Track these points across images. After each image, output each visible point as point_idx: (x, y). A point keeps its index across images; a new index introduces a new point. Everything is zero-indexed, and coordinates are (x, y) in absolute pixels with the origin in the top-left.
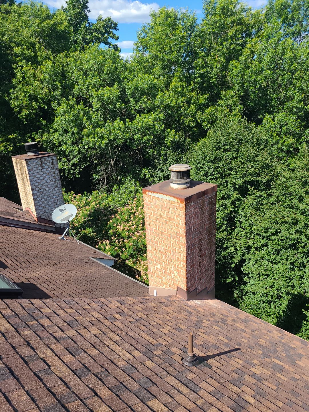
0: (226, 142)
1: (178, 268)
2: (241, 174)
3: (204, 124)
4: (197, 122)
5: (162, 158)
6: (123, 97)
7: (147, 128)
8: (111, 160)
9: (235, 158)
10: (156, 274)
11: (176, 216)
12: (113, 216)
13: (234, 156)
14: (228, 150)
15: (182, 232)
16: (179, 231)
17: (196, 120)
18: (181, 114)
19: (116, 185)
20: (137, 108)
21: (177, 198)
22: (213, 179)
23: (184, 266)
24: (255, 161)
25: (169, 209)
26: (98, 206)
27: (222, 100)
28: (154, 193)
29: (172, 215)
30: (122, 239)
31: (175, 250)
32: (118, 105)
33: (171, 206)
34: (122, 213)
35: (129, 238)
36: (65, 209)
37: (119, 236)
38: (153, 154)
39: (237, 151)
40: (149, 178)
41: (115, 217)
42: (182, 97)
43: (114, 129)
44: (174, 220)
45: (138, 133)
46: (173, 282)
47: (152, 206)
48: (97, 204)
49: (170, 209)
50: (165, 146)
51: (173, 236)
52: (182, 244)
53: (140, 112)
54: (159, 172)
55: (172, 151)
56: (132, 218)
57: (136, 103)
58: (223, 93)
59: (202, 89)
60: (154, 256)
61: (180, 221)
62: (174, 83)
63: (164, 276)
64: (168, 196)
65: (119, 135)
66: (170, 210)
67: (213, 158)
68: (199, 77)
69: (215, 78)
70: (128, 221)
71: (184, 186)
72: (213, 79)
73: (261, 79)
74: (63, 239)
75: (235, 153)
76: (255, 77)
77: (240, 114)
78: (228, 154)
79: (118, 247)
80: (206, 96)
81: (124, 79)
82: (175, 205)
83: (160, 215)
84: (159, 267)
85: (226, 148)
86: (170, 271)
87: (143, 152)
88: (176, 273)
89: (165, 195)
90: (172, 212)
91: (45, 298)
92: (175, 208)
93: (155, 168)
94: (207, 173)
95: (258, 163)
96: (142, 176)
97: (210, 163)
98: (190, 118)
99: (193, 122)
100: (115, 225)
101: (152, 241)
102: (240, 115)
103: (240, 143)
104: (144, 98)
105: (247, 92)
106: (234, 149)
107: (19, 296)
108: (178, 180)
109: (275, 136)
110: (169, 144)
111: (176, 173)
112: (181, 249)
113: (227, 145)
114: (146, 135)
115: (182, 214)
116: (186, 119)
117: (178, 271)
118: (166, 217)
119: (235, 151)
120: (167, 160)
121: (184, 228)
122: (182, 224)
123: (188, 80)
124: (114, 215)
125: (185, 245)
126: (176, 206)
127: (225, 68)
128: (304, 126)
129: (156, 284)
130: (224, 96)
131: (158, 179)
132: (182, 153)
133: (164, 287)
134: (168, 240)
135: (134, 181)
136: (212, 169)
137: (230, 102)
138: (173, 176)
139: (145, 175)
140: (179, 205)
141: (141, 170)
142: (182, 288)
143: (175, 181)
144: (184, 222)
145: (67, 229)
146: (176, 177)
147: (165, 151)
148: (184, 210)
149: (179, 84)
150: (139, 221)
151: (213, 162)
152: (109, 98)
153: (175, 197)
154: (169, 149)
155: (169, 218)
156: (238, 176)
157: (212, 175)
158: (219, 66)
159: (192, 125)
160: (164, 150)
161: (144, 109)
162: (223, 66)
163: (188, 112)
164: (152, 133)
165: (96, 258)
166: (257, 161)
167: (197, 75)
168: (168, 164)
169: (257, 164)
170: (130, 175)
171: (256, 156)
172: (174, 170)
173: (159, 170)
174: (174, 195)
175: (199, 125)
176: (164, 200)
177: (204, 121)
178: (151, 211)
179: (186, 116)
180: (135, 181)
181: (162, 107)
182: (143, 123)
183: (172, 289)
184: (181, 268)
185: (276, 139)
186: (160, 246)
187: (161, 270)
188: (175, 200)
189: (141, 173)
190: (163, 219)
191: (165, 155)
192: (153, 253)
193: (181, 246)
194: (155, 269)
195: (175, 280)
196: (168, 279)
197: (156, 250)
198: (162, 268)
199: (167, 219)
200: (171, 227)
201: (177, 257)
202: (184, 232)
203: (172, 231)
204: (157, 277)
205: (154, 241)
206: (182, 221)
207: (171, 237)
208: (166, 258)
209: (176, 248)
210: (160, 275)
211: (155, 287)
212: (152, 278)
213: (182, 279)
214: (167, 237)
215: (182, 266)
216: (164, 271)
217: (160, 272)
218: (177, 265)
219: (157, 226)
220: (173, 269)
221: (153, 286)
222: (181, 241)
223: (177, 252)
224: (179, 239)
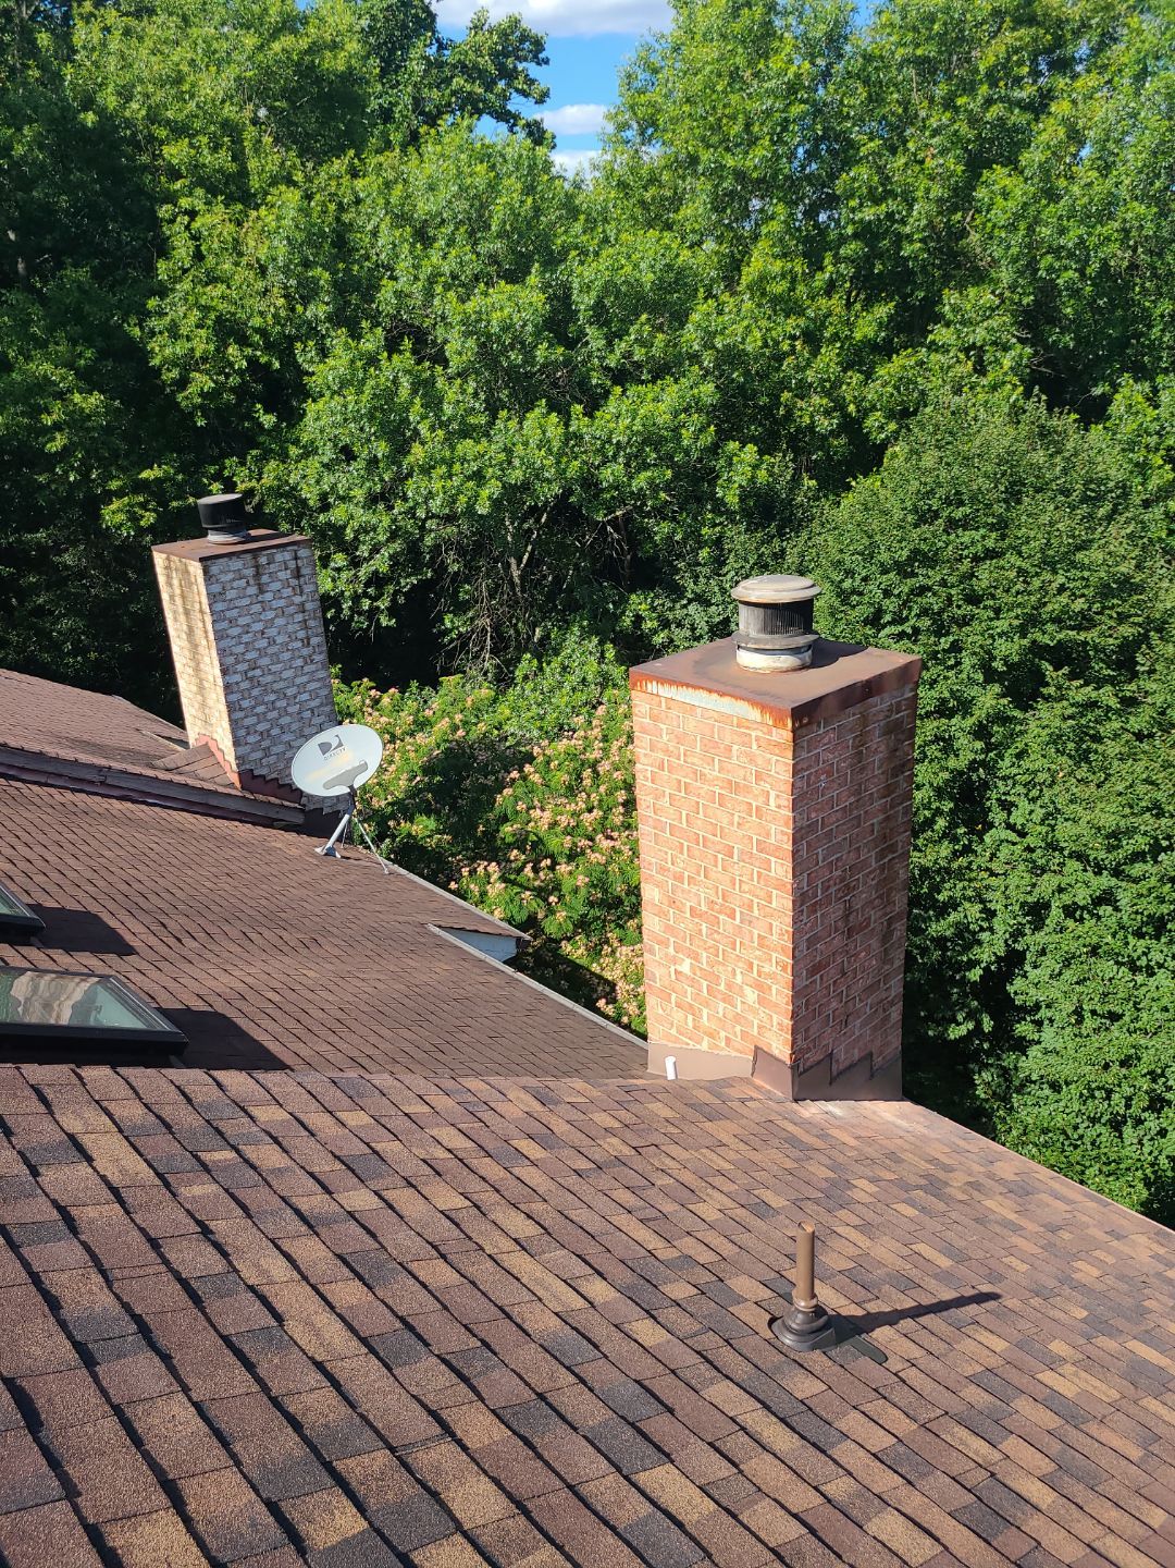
0: (958, 493)
1: (759, 975)
2: (1017, 617)
3: (873, 421)
4: (845, 415)
5: (704, 554)
6: (559, 322)
7: (652, 439)
8: (513, 561)
9: (991, 554)
10: (674, 996)
11: (758, 776)
12: (515, 774)
13: (990, 543)
14: (966, 524)
15: (779, 837)
16: (768, 835)
17: (840, 406)
18: (783, 385)
19: (529, 656)
20: (612, 361)
21: (763, 708)
22: (901, 636)
23: (784, 969)
24: (1073, 565)
25: (729, 749)
26: (461, 733)
27: (948, 325)
28: (674, 689)
29: (742, 772)
30: (549, 862)
31: (750, 908)
32: (541, 353)
33: (736, 739)
34: (548, 763)
35: (572, 856)
36: (340, 745)
37: (537, 849)
38: (670, 538)
39: (1002, 526)
40: (655, 632)
41: (524, 778)
42: (787, 316)
43: (526, 444)
44: (748, 790)
45: (615, 457)
46: (738, 1028)
47: (665, 738)
48: (455, 728)
49: (735, 747)
50: (719, 507)
51: (742, 852)
52: (780, 885)
53: (622, 376)
54: (692, 608)
55: (742, 527)
56: (587, 782)
57: (610, 344)
58: (950, 297)
59: (868, 286)
60: (668, 928)
61: (773, 794)
62: (759, 261)
63: (707, 1005)
64: (727, 700)
65: (543, 468)
66: (735, 753)
67: (905, 553)
68: (856, 236)
69: (921, 241)
70: (571, 791)
71: (788, 661)
72: (911, 242)
73: (1108, 239)
74: (330, 853)
75: (994, 535)
76: (1082, 230)
77: (1015, 380)
78: (966, 537)
79: (533, 889)
80: (883, 311)
81: (565, 251)
82: (754, 734)
83: (695, 772)
84: (685, 967)
85: (959, 514)
86: (729, 986)
87: (631, 530)
88: (751, 995)
89: (715, 696)
90: (743, 759)
91: (267, 1070)
92: (755, 746)
93: (676, 591)
94: (879, 613)
95: (1086, 574)
96: (627, 621)
97: (892, 575)
98: (816, 400)
99: (827, 413)
100: (521, 806)
101: (662, 870)
102: (1015, 386)
103: (1014, 495)
104: (642, 325)
105: (1047, 293)
106: (990, 520)
107: (173, 1058)
108: (768, 637)
109: (1160, 467)
110: (732, 499)
111: (761, 610)
112: (774, 905)
113: (961, 503)
114: (645, 466)
115: (780, 768)
116: (800, 404)
117: (759, 986)
118: (718, 778)
119: (992, 527)
120: (724, 563)
121: (786, 824)
122: (779, 807)
123: (814, 248)
124: (521, 770)
125: (789, 887)
126: (758, 739)
127: (961, 197)
129: (674, 1031)
130: (956, 309)
131: (688, 633)
132: (781, 534)
133: (705, 1046)
134: (724, 869)
135: (595, 640)
136: (899, 596)
137: (979, 335)
138: (747, 623)
139: (638, 619)
140: (770, 733)
141: (622, 601)
142: (776, 1053)
143: (756, 641)
144: (786, 800)
145: (347, 817)
146: (760, 625)
147: (718, 529)
148: (790, 754)
149: (777, 266)
150: (610, 793)
151: (903, 569)
152: (506, 328)
153: (753, 703)
154: (733, 521)
155: (730, 782)
156: (1002, 625)
157: (899, 620)
158: (937, 191)
159: (824, 424)
160: (715, 525)
161: (638, 366)
162: (955, 190)
163: (810, 376)
164: (667, 460)
165: (450, 929)
166: (1083, 567)
167: (850, 230)
168: (729, 577)
169: (1083, 578)
170: (582, 619)
171: (1079, 548)
172: (753, 599)
173: (690, 601)
174: (751, 696)
175: (851, 426)
176: (711, 714)
177: (873, 408)
178: (660, 755)
179: (803, 390)
180: (601, 643)
181: (708, 360)
182: (633, 419)
183: (734, 1054)
184: (772, 976)
185: (1161, 477)
186: (694, 889)
187: (693, 982)
188: (754, 714)
189: (623, 613)
190: (706, 787)
191: (718, 542)
192: (666, 914)
193: (775, 892)
194: (673, 977)
195: (746, 1019)
196: (721, 1015)
197: (677, 903)
198: (698, 973)
199: (721, 788)
200: (736, 819)
201: (756, 932)
202: (785, 838)
203: (740, 833)
204: (678, 1006)
205: (668, 870)
206: (778, 796)
207: (736, 857)
208: (716, 936)
209: (756, 900)
210: (689, 1000)
211: (670, 1045)
212: (660, 1011)
213: (775, 1017)
214: (720, 856)
215: (774, 969)
216: (705, 984)
217: (689, 989)
218: (756, 962)
219: (684, 813)
220: (739, 979)
221: (664, 1042)
222: (773, 874)
223: (756, 913)
224: (765, 866)
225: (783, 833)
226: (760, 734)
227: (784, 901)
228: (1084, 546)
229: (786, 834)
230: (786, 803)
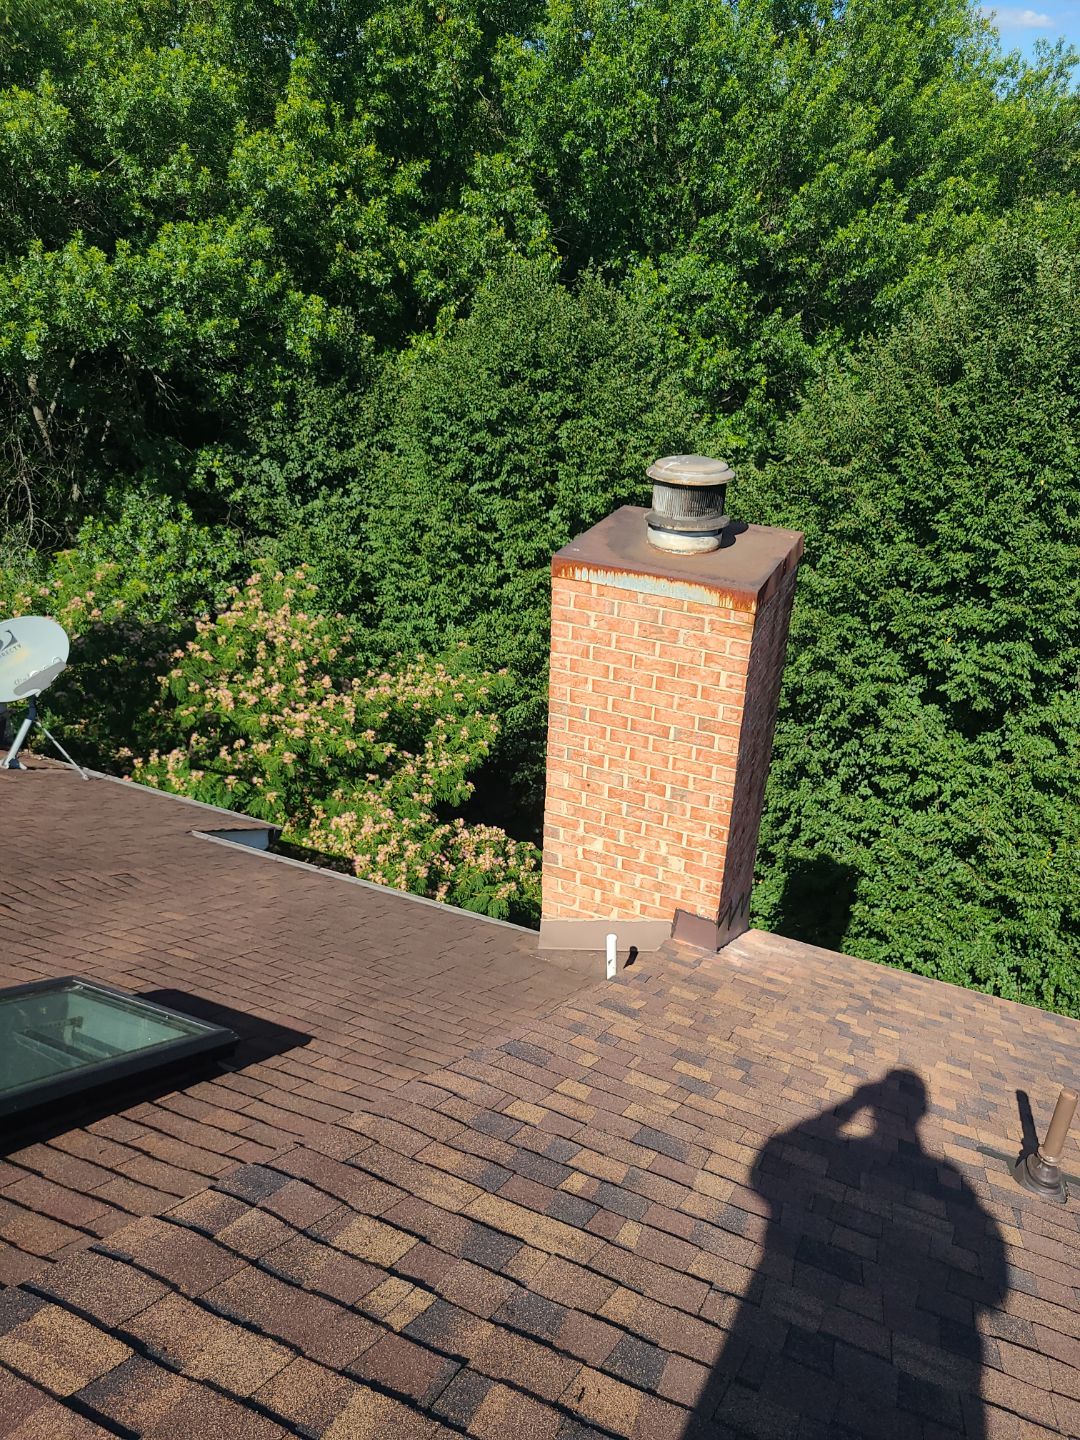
0: (535, 356)
1: (689, 843)
2: (601, 473)
3: (423, 278)
4: (398, 271)
5: (277, 408)
6: (82, 143)
7: (213, 283)
8: (37, 412)
9: (566, 415)
10: (578, 875)
11: (709, 659)
12: (179, 653)
13: (569, 407)
14: (548, 385)
15: (729, 714)
16: (714, 713)
17: (390, 259)
18: (334, 235)
19: (91, 518)
20: (154, 192)
21: (723, 592)
22: (492, 490)
23: (720, 836)
24: (641, 425)
25: (675, 634)
26: (95, 612)
27: (476, 187)
29: (689, 656)
30: (242, 742)
31: (685, 783)
32: (74, 174)
33: (685, 622)
34: (215, 639)
36: (13, 640)
37: (229, 733)
38: (236, 391)
39: (576, 388)
40: (229, 490)
41: (189, 656)
42: (330, 162)
43: (71, 280)
44: (694, 672)
45: (171, 300)
46: (657, 896)
47: (593, 624)
48: (89, 607)
49: (683, 631)
50: (290, 361)
51: (679, 732)
52: (722, 759)
53: (169, 209)
54: (265, 464)
55: (314, 380)
56: (262, 655)
57: (147, 174)
58: (481, 161)
59: (395, 142)
60: (577, 811)
61: (724, 676)
62: (296, 101)
63: (620, 877)
64: (678, 585)
65: (95, 310)
66: (681, 637)
67: (496, 412)
68: (383, 87)
69: (448, 99)
70: (250, 665)
72: (439, 100)
73: (621, 122)
74: (14, 765)
75: (571, 397)
76: (598, 111)
77: (554, 249)
78: (545, 397)
79: (235, 773)
80: (419, 167)
81: (81, 57)
82: (707, 618)
83: (629, 658)
84: (598, 845)
85: (539, 374)
86: (650, 858)
87: (187, 383)
88: (677, 864)
89: (663, 582)
90: (692, 642)
92: (707, 629)
93: (248, 447)
94: (469, 468)
95: (650, 434)
96: (199, 478)
97: (483, 433)
98: (369, 253)
99: (380, 267)
100: (193, 687)
101: (576, 755)
102: (554, 256)
103: (585, 362)
104: (182, 155)
105: (570, 168)
106: (567, 382)
108: (694, 519)
109: (676, 338)
110: (304, 352)
112: (713, 779)
113: (538, 365)
114: (208, 314)
115: (737, 650)
116: (354, 256)
117: (688, 855)
118: (657, 663)
119: (568, 389)
120: (296, 419)
121: (738, 702)
122: (731, 686)
123: (343, 91)
124: (184, 649)
125: (734, 761)
126: (712, 622)
127: (478, 62)
128: (758, 307)
129: (575, 907)
130: (486, 173)
131: (265, 490)
132: (352, 388)
133: (613, 916)
134: (655, 749)
135: (168, 499)
136: (491, 454)
137: (509, 202)
139: (211, 477)
140: (728, 616)
141: (190, 459)
142: (701, 912)
143: (683, 524)
144: (741, 679)
145: (27, 723)
147: (288, 382)
148: (749, 636)
149: (317, 107)
151: (493, 428)
152: (28, 141)
153: (711, 587)
154: (301, 374)
155: (673, 666)
156: (586, 480)
157: (488, 476)
158: (460, 53)
159: (379, 278)
160: (283, 379)
161: (181, 200)
162: (474, 53)
163: (359, 226)
164: (231, 308)
166: (646, 428)
167: (378, 79)
168: (304, 432)
170: (151, 477)
171: (643, 410)
172: (685, 482)
173: (263, 457)
174: (710, 581)
175: (402, 283)
176: (655, 600)
177: (420, 266)
178: (584, 642)
179: (354, 243)
180: (174, 502)
181: (258, 200)
182: (192, 261)
183: (649, 919)
184: (704, 844)
185: (677, 347)
186: (616, 771)
187: (602, 858)
188: (713, 598)
189: (193, 470)
190: (642, 672)
191: (290, 397)
192: (577, 799)
193: (715, 766)
194: (580, 856)
195: (668, 886)
196: (637, 885)
197: (593, 786)
198: (613, 849)
199: (660, 672)
200: (676, 701)
201: (689, 806)
202: (735, 716)
203: (681, 713)
204: (584, 882)
205: (584, 755)
206: (730, 676)
207: (672, 737)
208: (638, 813)
209: (691, 776)
210: (599, 876)
211: (570, 920)
212: (560, 890)
213: (703, 880)
214: (651, 737)
215: (707, 837)
216: (620, 859)
217: (599, 866)
218: (685, 833)
219: (610, 699)
220: (663, 850)
221: (564, 919)
222: (716, 750)
223: (691, 787)
224: (708, 743)
225: (732, 710)
226: (714, 617)
227: (727, 775)
228: (649, 407)
229: (737, 711)
230: (740, 683)
